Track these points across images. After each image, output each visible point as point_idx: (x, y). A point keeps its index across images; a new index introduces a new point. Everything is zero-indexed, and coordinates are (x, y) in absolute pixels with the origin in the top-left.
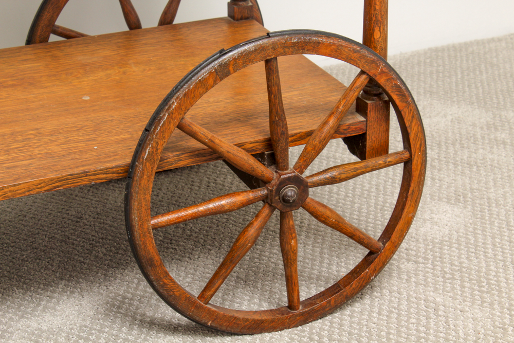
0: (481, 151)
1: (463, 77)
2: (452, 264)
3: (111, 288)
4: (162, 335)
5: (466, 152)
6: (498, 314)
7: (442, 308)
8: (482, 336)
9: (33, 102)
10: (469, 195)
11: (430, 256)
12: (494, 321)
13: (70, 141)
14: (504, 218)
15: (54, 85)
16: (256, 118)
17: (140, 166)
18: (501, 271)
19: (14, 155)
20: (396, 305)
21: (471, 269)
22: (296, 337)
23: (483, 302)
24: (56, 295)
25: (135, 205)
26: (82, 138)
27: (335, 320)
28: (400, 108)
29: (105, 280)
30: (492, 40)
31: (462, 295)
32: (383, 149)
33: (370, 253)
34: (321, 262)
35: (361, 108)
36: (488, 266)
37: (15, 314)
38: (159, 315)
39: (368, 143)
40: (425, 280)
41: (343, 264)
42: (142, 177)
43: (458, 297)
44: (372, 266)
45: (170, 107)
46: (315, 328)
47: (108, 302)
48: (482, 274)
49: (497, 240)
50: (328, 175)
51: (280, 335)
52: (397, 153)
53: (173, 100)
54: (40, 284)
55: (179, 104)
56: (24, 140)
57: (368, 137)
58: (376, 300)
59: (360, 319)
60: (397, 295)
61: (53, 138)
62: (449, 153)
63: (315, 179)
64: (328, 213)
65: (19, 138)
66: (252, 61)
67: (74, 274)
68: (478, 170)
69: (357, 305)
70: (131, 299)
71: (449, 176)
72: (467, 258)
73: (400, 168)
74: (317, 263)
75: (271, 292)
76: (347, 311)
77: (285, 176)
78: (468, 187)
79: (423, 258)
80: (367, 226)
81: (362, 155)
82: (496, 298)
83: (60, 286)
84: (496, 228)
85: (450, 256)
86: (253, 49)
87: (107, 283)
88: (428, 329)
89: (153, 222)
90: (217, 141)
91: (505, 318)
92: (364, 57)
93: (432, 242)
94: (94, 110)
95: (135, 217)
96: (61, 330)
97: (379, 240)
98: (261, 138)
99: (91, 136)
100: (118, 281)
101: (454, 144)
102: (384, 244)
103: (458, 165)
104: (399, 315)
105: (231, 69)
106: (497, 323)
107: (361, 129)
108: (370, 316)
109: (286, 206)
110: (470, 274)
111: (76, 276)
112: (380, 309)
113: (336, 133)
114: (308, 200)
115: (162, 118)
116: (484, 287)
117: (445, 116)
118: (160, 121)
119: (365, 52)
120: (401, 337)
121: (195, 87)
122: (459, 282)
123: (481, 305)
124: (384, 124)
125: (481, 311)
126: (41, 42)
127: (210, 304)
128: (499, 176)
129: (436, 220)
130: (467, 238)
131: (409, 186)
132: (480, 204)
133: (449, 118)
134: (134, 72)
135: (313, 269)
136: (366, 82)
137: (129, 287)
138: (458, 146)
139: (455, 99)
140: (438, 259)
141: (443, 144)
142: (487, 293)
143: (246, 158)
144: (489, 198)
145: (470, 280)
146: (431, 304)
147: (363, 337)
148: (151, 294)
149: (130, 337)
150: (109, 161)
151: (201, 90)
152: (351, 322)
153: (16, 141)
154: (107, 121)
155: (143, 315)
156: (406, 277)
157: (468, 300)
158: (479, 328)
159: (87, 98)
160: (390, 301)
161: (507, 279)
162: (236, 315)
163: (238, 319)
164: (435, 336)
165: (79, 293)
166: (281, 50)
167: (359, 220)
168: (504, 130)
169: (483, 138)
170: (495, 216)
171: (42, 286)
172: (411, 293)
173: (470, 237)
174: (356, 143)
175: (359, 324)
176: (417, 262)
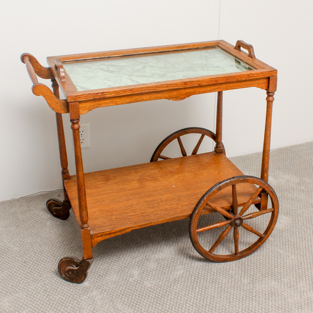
0: (295, 194)
1: (290, 162)
2: (285, 239)
3: (179, 244)
4: (196, 262)
5: (291, 194)
6: (299, 258)
7: (282, 255)
8: (294, 265)
9: (158, 187)
10: (291, 212)
11: (278, 236)
12: (298, 260)
13: (171, 204)
14: (302, 222)
15: (163, 181)
16: (227, 197)
17: (194, 216)
18: (301, 242)
19: (156, 209)
20: (268, 254)
21: (291, 241)
22: (237, 264)
23: (295, 253)
24: (162, 246)
25: (192, 226)
26: (175, 203)
27: (249, 258)
28: (272, 197)
29: (177, 241)
30: (301, 145)
31: (288, 251)
32: (265, 208)
33: (261, 238)
34: (244, 237)
35: (260, 195)
36: (297, 240)
37: (150, 252)
38: (195, 255)
39: (261, 206)
40: (277, 245)
41: (251, 238)
42: (195, 219)
43: (287, 251)
44: (261, 242)
45: (204, 199)
46: (243, 261)
47: (178, 249)
48: (295, 243)
49: (300, 230)
50: (249, 216)
51: (232, 263)
52: (270, 209)
53: (205, 197)
54: (156, 242)
55: (207, 198)
56: (158, 203)
57: (261, 204)
58: (262, 251)
59: (257, 258)
60: (268, 250)
61: (166, 203)
62: (285, 195)
63: (245, 217)
64: (248, 227)
65: (156, 202)
66: (228, 186)
67: (167, 238)
68: (294, 202)
69: (256, 253)
70: (186, 249)
71: (285, 204)
72: (290, 237)
73: (271, 213)
74: (243, 237)
75: (229, 247)
76: (253, 255)
77: (236, 217)
78: (291, 208)
79: (276, 236)
80: (258, 223)
81: (259, 208)
82: (299, 252)
83: (163, 243)
84: (300, 225)
85: (285, 236)
86: (229, 182)
87: (178, 242)
88: (278, 262)
89: (197, 231)
90: (217, 208)
91: (302, 259)
92: (261, 183)
93: (279, 230)
94: (177, 192)
95: (192, 230)
96: (165, 259)
97: (263, 234)
98: (229, 205)
99: (178, 202)
100: (181, 241)
101: (286, 191)
102: (265, 235)
103: (288, 199)
104: (269, 257)
105: (222, 188)
106: (299, 261)
107: (259, 202)
108: (260, 257)
109: (236, 226)
110: (291, 243)
111: (168, 239)
112: (263, 255)
113: (253, 203)
114: (243, 224)
115: (201, 202)
116: (295, 248)
117: (284, 179)
118: (201, 203)
119: (262, 181)
120: (270, 265)
121: (212, 193)
122: (287, 246)
123: (294, 254)
124: (266, 200)
125: (294, 256)
126: (155, 161)
127: (212, 254)
128: (301, 205)
129: (280, 221)
130: (290, 229)
131: (273, 219)
132: (295, 216)
133: (285, 180)
134: (187, 175)
135: (241, 239)
136: (262, 190)
137: (184, 244)
138: (288, 192)
139: (287, 172)
140: (281, 237)
141: (283, 191)
142: (296, 250)
143: (225, 212)
144: (298, 214)
145: (291, 245)
146: (279, 254)
147: (258, 265)
148: (192, 247)
149: (187, 262)
150: (184, 213)
151: (213, 194)
152: (254, 259)
153: (155, 203)
154: (181, 197)
155: (190, 254)
156: (271, 243)
157: (290, 252)
158: (293, 263)
159: (174, 186)
160: (266, 252)
161: (303, 245)
162: (220, 257)
163: (220, 258)
164: (280, 265)
165: (169, 246)
166: (237, 182)
167: (256, 221)
168: (303, 185)
169: (296, 188)
170: (299, 221)
171: (157, 243)
172: (273, 249)
173: (291, 229)
174: (258, 206)
175: (257, 260)
176: (274, 238)
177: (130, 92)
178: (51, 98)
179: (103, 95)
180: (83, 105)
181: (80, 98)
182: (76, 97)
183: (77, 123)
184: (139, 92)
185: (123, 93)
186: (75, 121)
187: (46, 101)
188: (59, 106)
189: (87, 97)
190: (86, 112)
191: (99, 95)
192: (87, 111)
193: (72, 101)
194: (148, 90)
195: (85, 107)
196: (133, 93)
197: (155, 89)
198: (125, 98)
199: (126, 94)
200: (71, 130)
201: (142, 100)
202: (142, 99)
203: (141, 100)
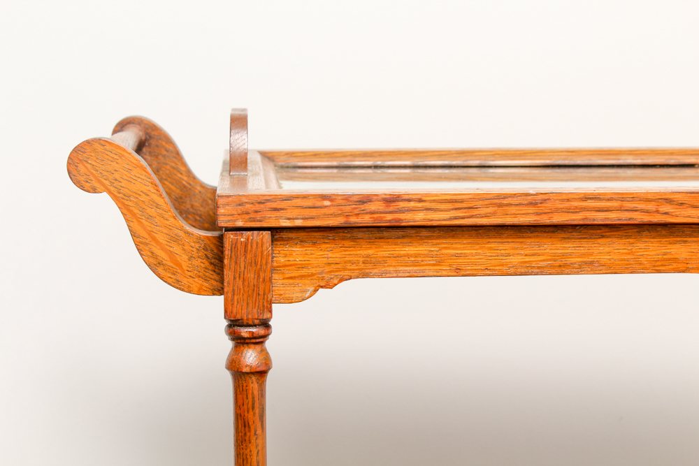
177: (531, 210)
178: (152, 212)
179: (391, 209)
180: (295, 253)
181: (278, 214)
182: (258, 207)
183: (258, 341)
184: (576, 218)
185: (494, 214)
186: (245, 332)
187: (127, 220)
188: (185, 257)
189: (314, 212)
190: (305, 291)
191: (372, 207)
192: (312, 289)
193: (240, 224)
194: (620, 209)
195: (302, 267)
196: (545, 220)
197: (657, 212)
198: (501, 246)
199: (509, 220)
200: (228, 378)
201: (592, 263)
202: (591, 259)
203: (586, 263)
